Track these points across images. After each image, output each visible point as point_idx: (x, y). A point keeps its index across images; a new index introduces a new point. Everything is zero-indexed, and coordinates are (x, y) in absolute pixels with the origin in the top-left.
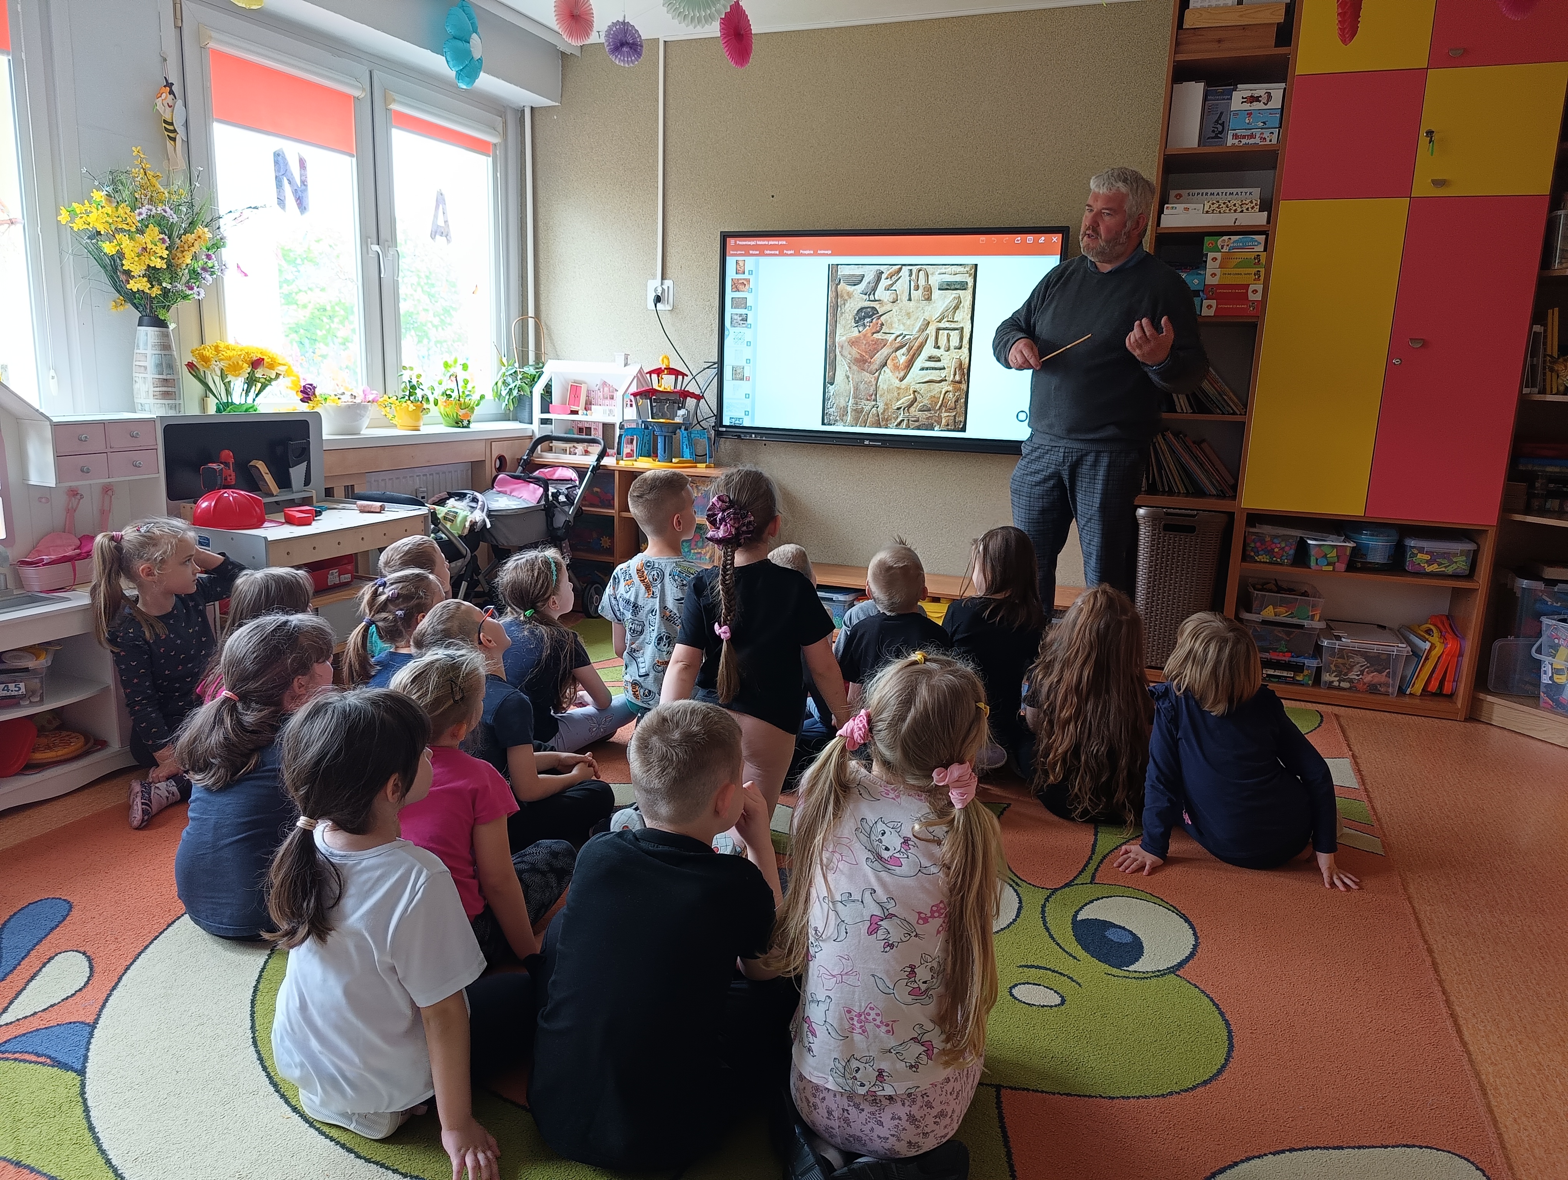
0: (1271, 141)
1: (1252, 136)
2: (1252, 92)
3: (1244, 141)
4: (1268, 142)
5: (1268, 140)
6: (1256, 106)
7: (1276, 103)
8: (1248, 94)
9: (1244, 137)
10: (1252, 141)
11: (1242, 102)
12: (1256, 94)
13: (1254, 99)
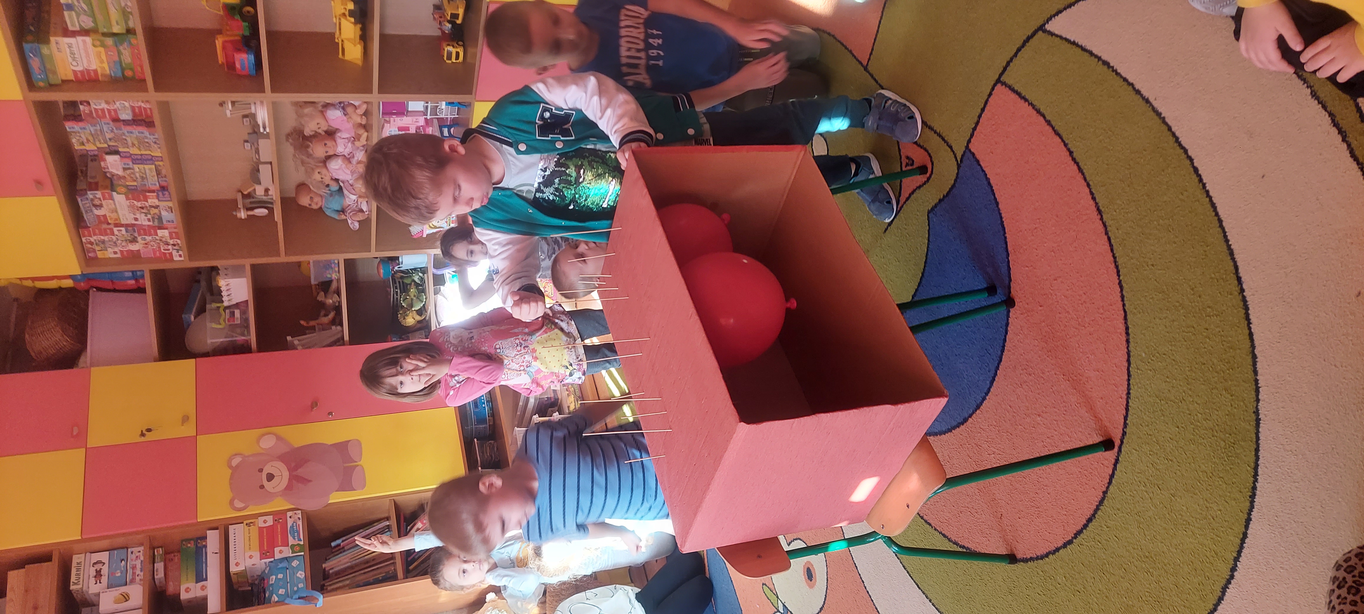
0: (140, 552)
1: (134, 568)
2: (91, 577)
3: (138, 572)
4: (141, 554)
5: (138, 554)
6: (105, 570)
7: (104, 556)
8: (93, 580)
9: (134, 573)
10: (139, 566)
11: (100, 583)
12: (93, 573)
13: (98, 574)
